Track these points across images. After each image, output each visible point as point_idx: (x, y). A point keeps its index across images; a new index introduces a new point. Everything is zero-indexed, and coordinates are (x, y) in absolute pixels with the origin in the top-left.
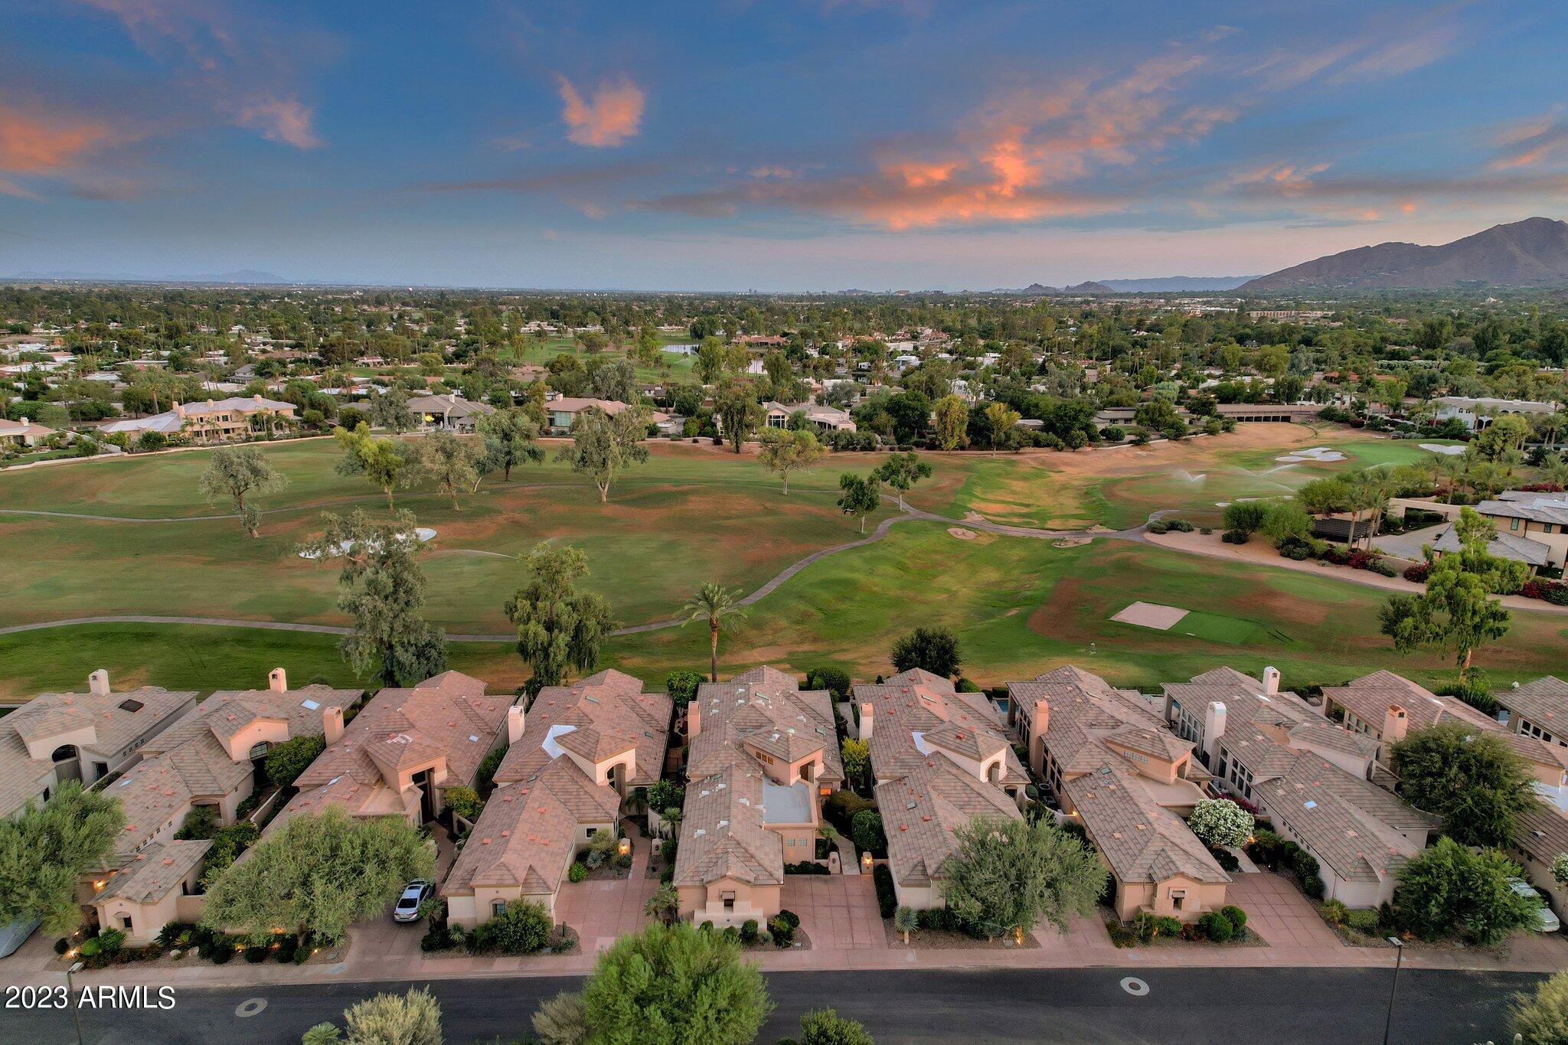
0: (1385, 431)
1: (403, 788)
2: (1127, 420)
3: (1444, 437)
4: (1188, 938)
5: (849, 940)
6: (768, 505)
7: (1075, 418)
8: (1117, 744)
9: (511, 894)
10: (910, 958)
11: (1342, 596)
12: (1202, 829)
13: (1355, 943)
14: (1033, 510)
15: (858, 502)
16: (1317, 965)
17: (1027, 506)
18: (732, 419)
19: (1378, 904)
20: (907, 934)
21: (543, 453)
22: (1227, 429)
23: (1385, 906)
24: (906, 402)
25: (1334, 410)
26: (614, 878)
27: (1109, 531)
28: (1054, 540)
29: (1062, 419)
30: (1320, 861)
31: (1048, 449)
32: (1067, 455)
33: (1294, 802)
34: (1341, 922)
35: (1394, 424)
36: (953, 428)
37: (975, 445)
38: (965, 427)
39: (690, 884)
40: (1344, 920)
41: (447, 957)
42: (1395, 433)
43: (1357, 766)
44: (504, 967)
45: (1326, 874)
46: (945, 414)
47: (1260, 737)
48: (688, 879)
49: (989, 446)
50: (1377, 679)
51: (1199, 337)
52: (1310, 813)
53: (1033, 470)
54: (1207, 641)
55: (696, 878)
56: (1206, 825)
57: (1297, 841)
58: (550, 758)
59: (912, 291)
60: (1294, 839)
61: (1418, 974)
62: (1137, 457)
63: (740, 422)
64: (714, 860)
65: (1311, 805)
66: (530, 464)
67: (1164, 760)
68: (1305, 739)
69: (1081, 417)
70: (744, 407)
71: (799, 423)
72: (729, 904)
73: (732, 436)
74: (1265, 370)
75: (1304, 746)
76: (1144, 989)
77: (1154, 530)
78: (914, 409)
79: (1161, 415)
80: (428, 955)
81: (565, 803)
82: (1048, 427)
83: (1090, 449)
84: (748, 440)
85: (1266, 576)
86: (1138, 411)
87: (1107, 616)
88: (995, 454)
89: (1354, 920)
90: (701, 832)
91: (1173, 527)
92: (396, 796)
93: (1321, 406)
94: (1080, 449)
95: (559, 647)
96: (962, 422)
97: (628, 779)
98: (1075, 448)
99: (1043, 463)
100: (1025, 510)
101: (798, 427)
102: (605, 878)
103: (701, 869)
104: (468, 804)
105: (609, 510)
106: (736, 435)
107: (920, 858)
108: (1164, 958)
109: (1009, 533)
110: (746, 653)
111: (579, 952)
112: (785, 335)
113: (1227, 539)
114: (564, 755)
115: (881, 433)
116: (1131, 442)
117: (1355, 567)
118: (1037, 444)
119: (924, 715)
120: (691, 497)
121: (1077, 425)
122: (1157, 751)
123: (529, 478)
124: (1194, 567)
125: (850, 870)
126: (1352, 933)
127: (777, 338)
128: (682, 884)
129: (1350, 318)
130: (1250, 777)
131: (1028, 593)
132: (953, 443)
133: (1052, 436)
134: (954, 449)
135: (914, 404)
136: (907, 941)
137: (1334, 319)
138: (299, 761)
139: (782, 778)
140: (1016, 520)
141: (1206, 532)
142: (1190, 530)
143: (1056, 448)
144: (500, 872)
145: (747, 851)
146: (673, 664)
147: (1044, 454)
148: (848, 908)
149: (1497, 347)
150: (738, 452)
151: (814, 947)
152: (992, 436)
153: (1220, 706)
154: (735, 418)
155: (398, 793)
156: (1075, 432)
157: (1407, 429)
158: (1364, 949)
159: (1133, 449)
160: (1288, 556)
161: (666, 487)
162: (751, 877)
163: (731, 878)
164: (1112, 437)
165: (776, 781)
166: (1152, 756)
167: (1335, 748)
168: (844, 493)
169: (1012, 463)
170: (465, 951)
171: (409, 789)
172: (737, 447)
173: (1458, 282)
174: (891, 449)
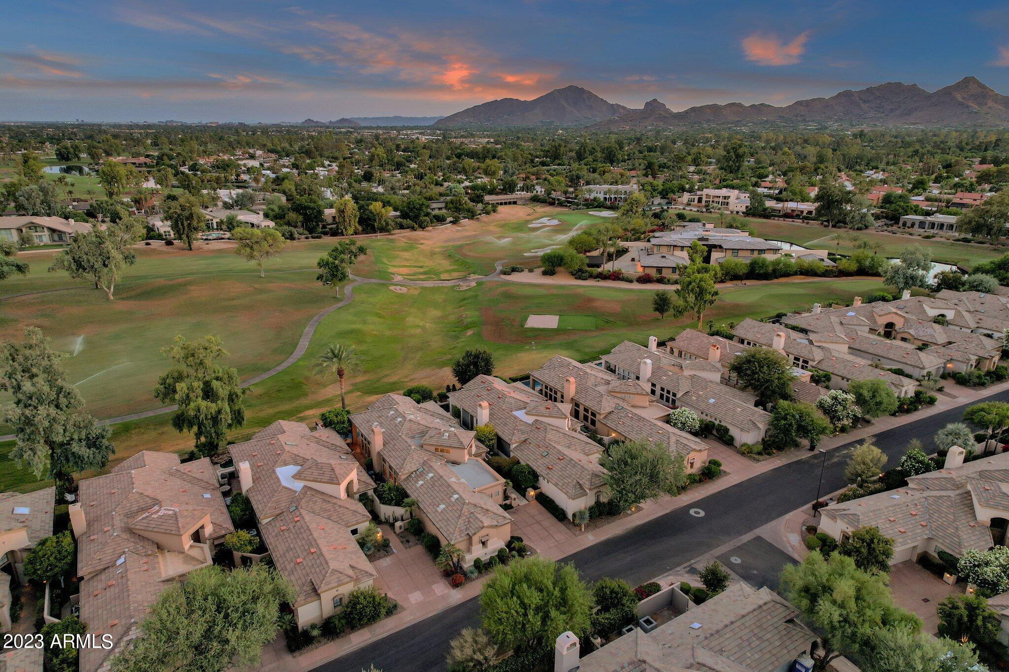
0: (566, 206)
1: (187, 547)
2: (440, 209)
3: (596, 207)
4: (700, 481)
5: (554, 540)
6: (257, 286)
7: (420, 209)
8: (618, 392)
9: (347, 589)
10: (590, 538)
11: (621, 296)
12: (680, 425)
13: (758, 461)
14: (426, 269)
15: (334, 276)
16: (752, 476)
17: (421, 267)
18: (182, 224)
19: (760, 440)
20: (583, 526)
21: (26, 266)
22: (494, 211)
23: (763, 440)
24: (306, 204)
25: (538, 196)
26: (385, 556)
27: (480, 277)
28: (454, 286)
29: (412, 210)
30: (729, 427)
31: (408, 230)
32: (419, 233)
33: (703, 401)
34: (747, 452)
35: (569, 202)
36: (350, 220)
37: (365, 231)
38: (357, 219)
39: (461, 539)
40: (750, 452)
41: (312, 650)
42: (572, 207)
43: (716, 377)
44: (359, 639)
45: (734, 432)
46: (343, 211)
47: (671, 373)
48: (458, 537)
49: (374, 230)
50: (687, 334)
51: (441, 155)
52: (714, 405)
53: (406, 245)
54: (581, 330)
55: (463, 535)
56: (681, 423)
57: (713, 420)
58: (295, 492)
59: (220, 123)
60: (711, 420)
61: (789, 465)
62: (457, 231)
63: (189, 225)
64: (467, 520)
65: (712, 401)
66: (15, 278)
67: (644, 395)
68: (692, 369)
69: (424, 208)
70: (191, 214)
71: (235, 224)
72: (484, 543)
73: (184, 237)
74: (489, 174)
75: (692, 373)
76: (702, 514)
77: (505, 273)
78: (313, 209)
79: (460, 205)
80: (297, 654)
81: (329, 518)
82: (404, 216)
83: (431, 228)
84: (197, 239)
85: (581, 291)
86: (447, 203)
87: (522, 326)
88: (379, 236)
89: (755, 450)
90: (442, 506)
91: (514, 270)
92: (181, 556)
93: (529, 195)
94: (427, 229)
95: (226, 413)
96: (355, 216)
97: (355, 490)
98: (423, 228)
99: (410, 239)
100: (422, 270)
101: (234, 227)
102: (379, 558)
103: (462, 528)
104: (246, 543)
105: (122, 306)
106: (188, 236)
107: (575, 481)
108: (697, 494)
109: (426, 285)
110: (323, 391)
111: (403, 609)
112: (147, 156)
113: (545, 273)
114: (305, 486)
115: (295, 227)
116: (451, 222)
117: (614, 280)
118: (402, 227)
119: (513, 401)
120: (189, 287)
121: (423, 214)
122: (640, 391)
123: (16, 289)
124: (543, 291)
125: (524, 502)
126: (754, 456)
127: (142, 159)
128: (456, 541)
129: (505, 143)
130: (674, 395)
131: (470, 320)
132: (351, 230)
133: (409, 222)
134: (352, 235)
135: (312, 205)
136: (583, 530)
137: (496, 143)
138: (65, 557)
139: (458, 460)
140: (421, 277)
141: (531, 271)
142: (523, 271)
143: (413, 229)
144: (334, 577)
145: (482, 508)
146: (276, 410)
147: (407, 233)
148: (538, 522)
149: (586, 158)
150: (191, 249)
151: (538, 551)
152: (376, 224)
153: (649, 361)
154: (186, 224)
155: (183, 553)
156: (423, 218)
157: (577, 204)
158: (763, 462)
159: (453, 226)
160: (580, 279)
161: (162, 282)
162: (495, 523)
163: (487, 527)
164: (440, 220)
165: (454, 463)
166: (638, 394)
167: (707, 370)
168: (322, 271)
169: (392, 241)
170: (324, 641)
171: (191, 546)
172: (190, 245)
173: (542, 122)
174: (307, 238)
